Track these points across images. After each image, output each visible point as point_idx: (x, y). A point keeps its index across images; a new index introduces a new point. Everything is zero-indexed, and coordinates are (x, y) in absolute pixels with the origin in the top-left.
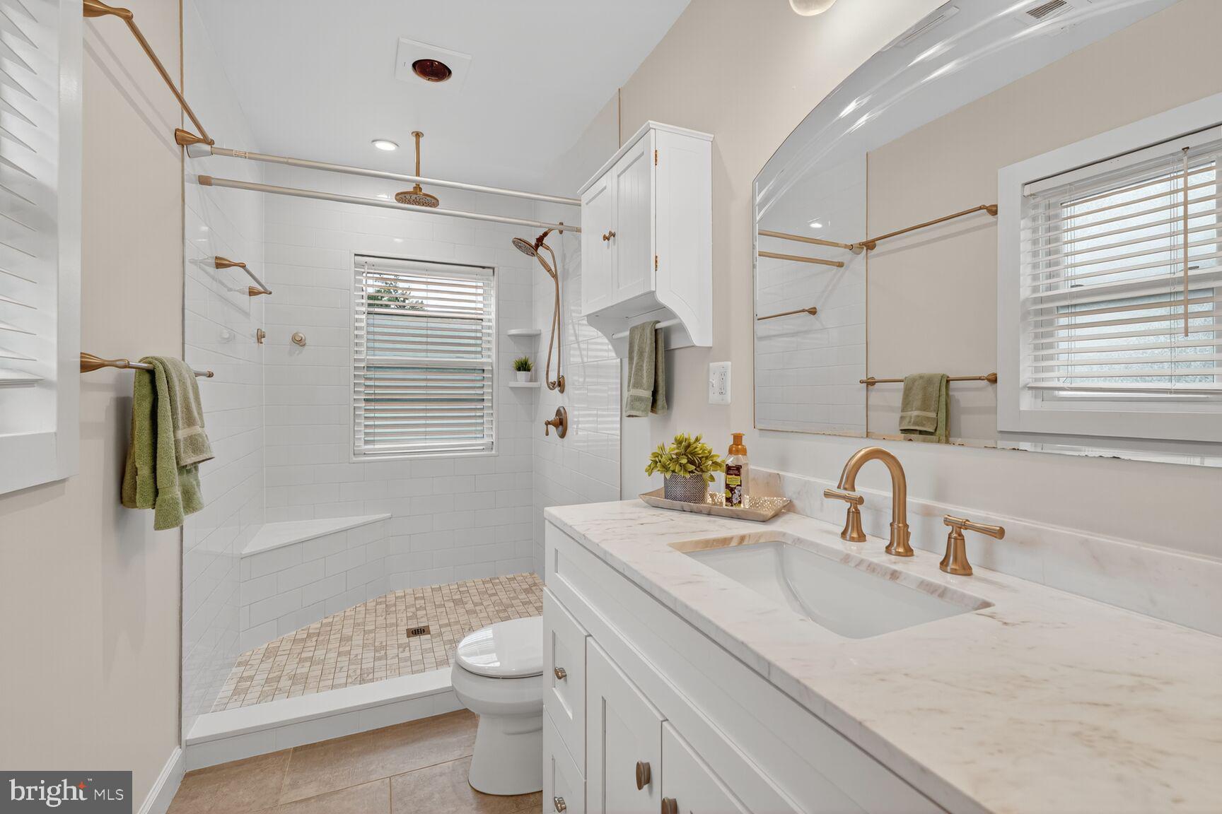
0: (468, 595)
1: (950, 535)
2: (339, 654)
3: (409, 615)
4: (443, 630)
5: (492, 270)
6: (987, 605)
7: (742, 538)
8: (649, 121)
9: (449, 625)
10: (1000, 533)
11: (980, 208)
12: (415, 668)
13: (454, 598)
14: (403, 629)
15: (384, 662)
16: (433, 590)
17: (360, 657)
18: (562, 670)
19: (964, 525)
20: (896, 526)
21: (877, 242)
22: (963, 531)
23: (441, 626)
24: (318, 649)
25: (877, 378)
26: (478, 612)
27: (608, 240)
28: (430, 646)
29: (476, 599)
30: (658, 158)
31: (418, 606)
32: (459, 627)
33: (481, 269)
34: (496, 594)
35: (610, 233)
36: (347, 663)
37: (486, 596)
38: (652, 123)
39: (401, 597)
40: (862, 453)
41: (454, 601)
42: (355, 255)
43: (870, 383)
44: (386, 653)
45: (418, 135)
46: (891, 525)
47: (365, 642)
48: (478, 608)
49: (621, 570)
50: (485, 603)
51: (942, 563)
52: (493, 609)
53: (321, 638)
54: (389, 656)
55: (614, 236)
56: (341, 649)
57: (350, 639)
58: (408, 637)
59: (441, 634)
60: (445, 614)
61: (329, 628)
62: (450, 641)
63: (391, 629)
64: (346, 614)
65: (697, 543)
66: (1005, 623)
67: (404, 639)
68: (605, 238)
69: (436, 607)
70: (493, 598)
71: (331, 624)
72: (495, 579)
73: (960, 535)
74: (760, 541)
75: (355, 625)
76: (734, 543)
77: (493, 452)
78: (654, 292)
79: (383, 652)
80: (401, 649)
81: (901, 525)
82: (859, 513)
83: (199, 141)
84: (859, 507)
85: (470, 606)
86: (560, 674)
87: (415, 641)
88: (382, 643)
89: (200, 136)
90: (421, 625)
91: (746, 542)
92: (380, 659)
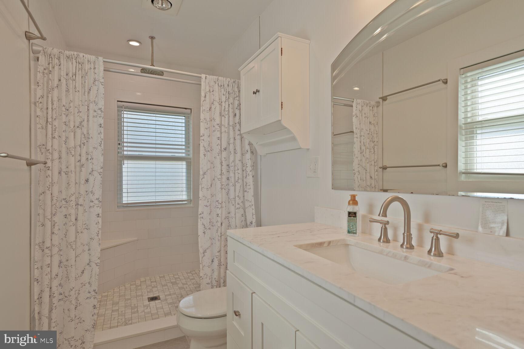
0: (179, 279)
1: (433, 238)
2: (113, 311)
3: (148, 290)
4: (167, 297)
5: (190, 110)
6: (452, 269)
7: (329, 243)
8: (278, 33)
9: (170, 295)
10: (457, 236)
11: (439, 80)
12: (154, 317)
13: (172, 281)
14: (146, 297)
15: (136, 315)
16: (160, 277)
17: (124, 312)
18: (238, 312)
19: (440, 232)
20: (406, 234)
21: (388, 97)
22: (439, 236)
23: (166, 296)
24: (101, 309)
25: (388, 166)
26: (185, 288)
27: (256, 94)
28: (161, 306)
29: (184, 281)
30: (283, 52)
31: (153, 286)
32: (175, 296)
33: (184, 110)
34: (194, 279)
35: (257, 90)
36: (117, 315)
37: (189, 280)
38: (280, 34)
39: (143, 282)
40: (390, 198)
41: (172, 283)
42: (118, 101)
43: (384, 168)
44: (137, 310)
45: (152, 38)
46: (404, 234)
47: (126, 304)
48: (185, 286)
49: (272, 258)
50: (188, 283)
51: (428, 252)
52: (193, 286)
53: (102, 303)
54: (140, 312)
55: (259, 92)
56: (114, 309)
57: (118, 303)
58: (149, 301)
59: (166, 300)
60: (167, 289)
61: (106, 298)
62: (171, 303)
63: (140, 298)
64: (115, 291)
65: (308, 245)
66: (462, 277)
67: (146, 302)
68: (254, 93)
69: (163, 286)
70: (193, 281)
71: (107, 296)
72: (192, 271)
73: (437, 237)
74: (338, 244)
75: (120, 296)
76: (326, 245)
77: (191, 205)
78: (280, 120)
79: (136, 310)
80: (145, 308)
81: (408, 234)
82: (387, 229)
83: (38, 38)
84: (387, 226)
85: (180, 285)
86: (237, 314)
87: (153, 303)
88: (135, 305)
89: (39, 35)
90: (155, 295)
91: (331, 244)
92: (134, 313)
